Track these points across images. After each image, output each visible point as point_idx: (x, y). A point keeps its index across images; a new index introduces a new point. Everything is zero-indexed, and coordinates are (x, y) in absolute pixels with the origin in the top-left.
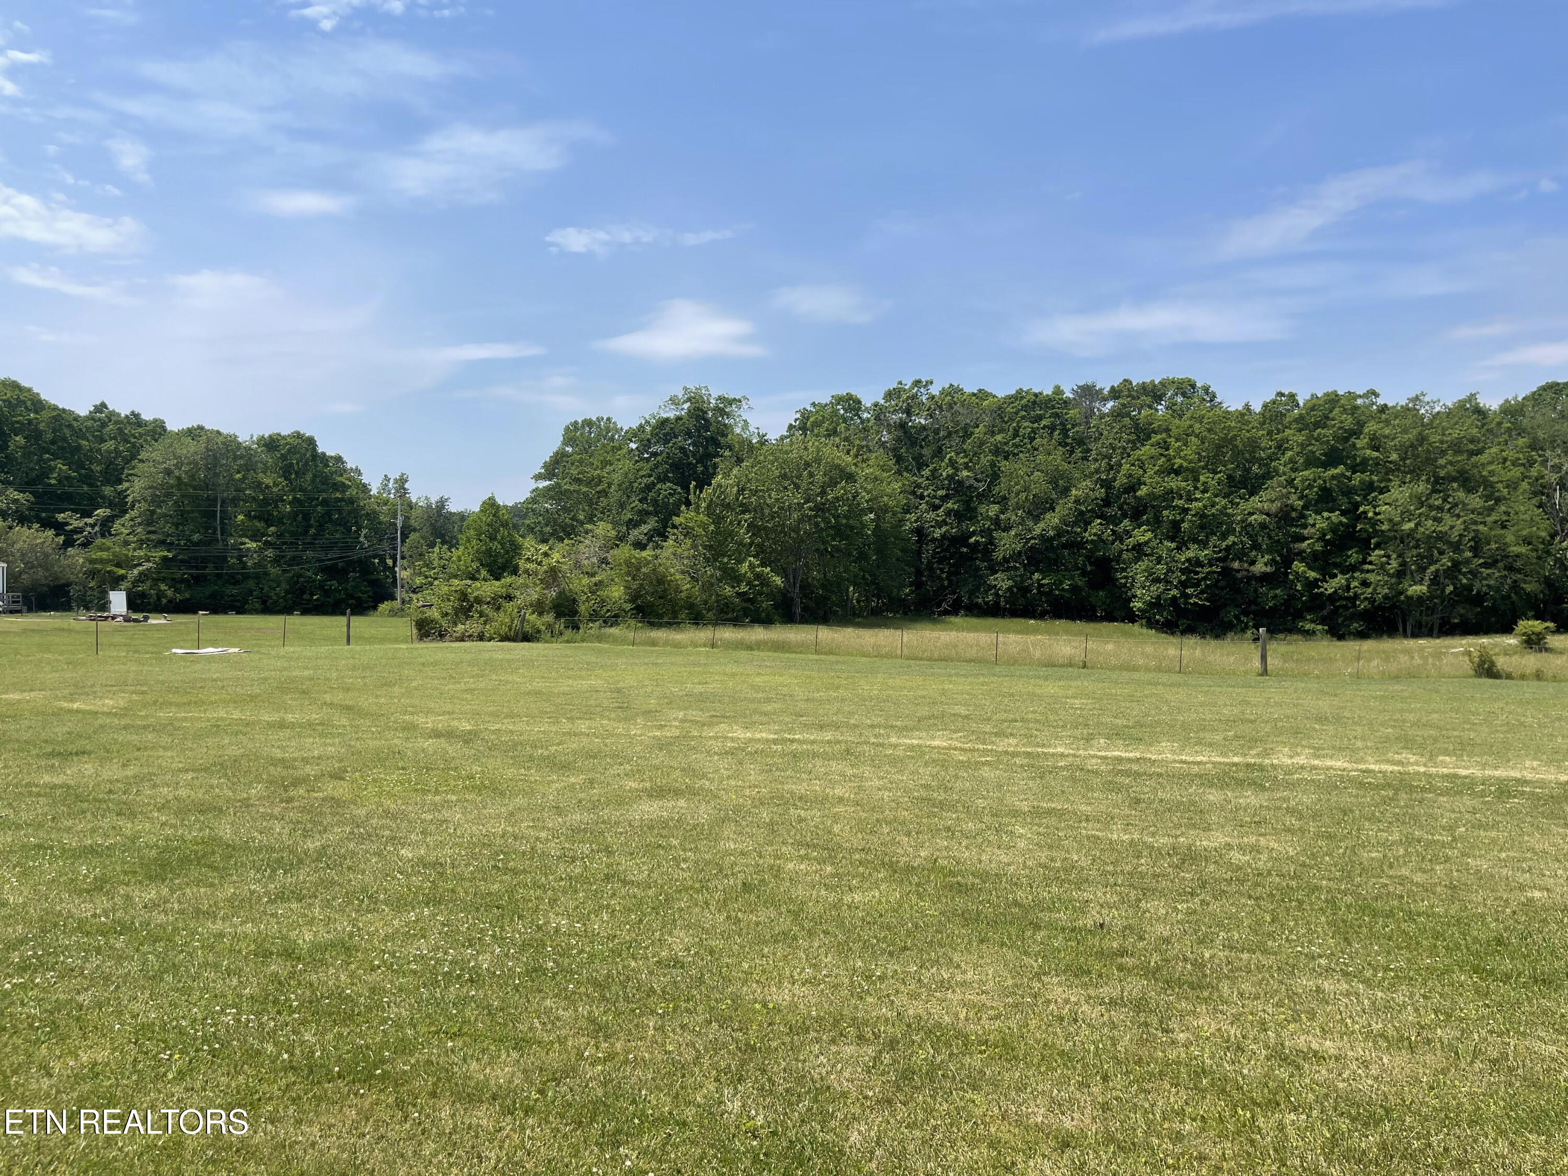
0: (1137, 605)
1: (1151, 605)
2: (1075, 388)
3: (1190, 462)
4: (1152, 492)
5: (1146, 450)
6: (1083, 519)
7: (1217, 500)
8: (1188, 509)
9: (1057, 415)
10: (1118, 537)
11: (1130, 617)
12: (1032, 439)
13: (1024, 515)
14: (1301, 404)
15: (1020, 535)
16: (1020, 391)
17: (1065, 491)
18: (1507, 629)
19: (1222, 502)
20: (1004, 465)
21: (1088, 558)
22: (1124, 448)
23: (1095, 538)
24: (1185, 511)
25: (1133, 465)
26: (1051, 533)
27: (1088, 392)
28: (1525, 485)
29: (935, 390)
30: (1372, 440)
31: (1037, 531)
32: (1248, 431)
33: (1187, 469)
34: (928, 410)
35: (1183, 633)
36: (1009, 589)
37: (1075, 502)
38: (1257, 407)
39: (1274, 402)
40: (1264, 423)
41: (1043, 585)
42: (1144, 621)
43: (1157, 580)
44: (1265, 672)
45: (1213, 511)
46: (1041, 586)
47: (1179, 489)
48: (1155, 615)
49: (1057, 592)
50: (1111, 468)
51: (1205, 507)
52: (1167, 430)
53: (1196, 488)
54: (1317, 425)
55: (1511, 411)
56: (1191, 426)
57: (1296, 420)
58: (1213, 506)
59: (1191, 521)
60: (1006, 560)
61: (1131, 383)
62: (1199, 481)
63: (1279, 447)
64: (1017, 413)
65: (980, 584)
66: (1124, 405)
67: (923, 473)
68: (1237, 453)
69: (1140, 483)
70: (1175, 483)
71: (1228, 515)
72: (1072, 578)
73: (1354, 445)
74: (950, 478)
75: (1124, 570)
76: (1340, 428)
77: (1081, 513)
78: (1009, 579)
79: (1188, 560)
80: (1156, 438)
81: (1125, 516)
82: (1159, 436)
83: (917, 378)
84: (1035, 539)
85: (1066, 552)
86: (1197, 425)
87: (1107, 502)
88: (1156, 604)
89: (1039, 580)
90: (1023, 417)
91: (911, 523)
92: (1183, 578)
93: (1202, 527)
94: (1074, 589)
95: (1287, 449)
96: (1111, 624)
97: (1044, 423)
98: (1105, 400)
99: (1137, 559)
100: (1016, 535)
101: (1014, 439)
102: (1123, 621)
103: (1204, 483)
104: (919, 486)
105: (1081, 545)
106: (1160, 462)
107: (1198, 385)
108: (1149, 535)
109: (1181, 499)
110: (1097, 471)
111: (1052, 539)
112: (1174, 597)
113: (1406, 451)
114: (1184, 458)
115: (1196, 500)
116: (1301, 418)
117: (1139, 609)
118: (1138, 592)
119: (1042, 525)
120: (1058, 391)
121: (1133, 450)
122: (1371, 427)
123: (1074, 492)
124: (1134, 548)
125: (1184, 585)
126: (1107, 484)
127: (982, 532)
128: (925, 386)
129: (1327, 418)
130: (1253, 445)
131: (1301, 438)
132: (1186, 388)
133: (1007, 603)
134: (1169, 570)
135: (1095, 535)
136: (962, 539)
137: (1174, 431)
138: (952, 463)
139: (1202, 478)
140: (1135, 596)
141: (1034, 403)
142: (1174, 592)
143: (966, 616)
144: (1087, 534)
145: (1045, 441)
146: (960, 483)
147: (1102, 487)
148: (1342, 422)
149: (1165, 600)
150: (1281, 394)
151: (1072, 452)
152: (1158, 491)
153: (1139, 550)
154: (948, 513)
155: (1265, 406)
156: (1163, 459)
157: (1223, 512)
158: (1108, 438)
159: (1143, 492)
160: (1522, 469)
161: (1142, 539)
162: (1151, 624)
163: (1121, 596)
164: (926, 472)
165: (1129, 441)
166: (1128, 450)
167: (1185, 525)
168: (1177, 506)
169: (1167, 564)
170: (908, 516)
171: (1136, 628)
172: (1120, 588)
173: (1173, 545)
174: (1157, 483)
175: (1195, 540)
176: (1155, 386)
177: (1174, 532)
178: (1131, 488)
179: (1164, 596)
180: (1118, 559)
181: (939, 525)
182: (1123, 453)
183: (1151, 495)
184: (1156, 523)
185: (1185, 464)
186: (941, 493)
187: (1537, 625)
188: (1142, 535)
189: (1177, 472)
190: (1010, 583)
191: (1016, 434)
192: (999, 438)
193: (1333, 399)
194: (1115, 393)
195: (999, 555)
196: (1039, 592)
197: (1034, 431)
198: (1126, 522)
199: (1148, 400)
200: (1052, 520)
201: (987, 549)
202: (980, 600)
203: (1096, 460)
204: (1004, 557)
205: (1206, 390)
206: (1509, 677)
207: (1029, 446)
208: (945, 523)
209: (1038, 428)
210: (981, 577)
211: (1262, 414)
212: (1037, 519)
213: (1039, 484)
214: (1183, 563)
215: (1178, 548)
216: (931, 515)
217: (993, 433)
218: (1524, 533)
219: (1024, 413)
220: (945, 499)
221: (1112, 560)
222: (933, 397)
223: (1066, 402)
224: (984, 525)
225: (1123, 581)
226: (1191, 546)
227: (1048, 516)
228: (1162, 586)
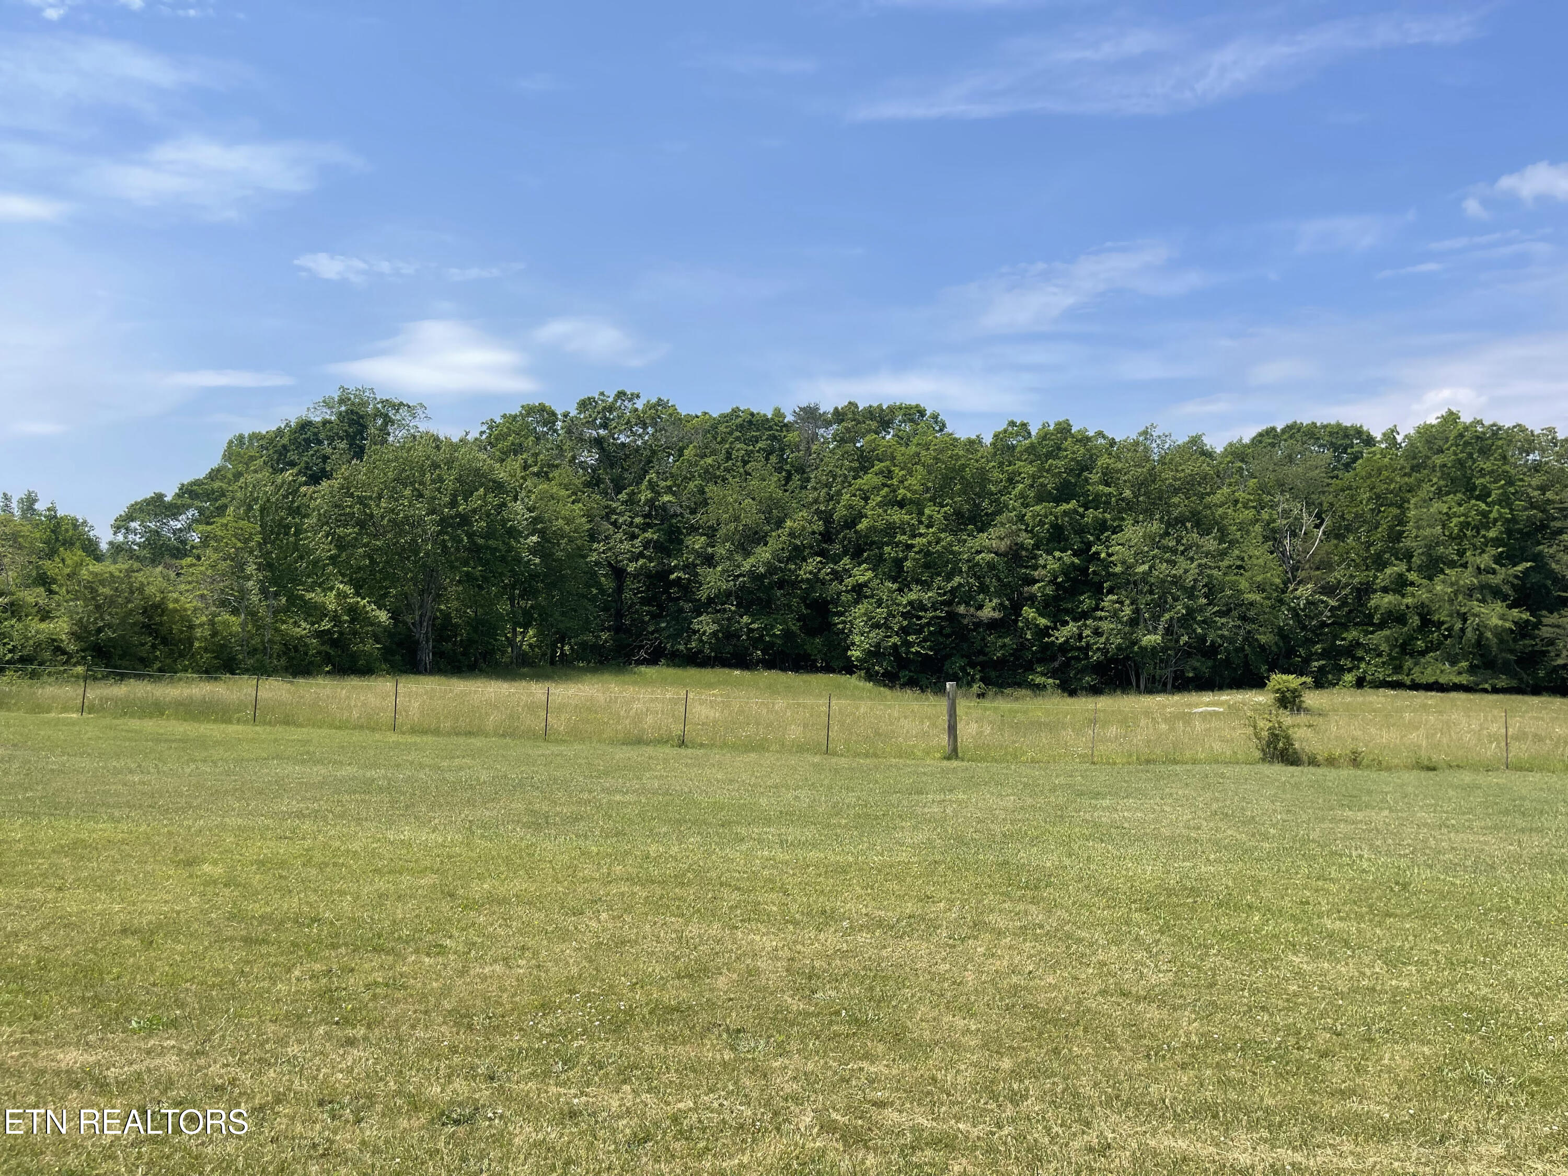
0: (855, 653)
1: (869, 653)
2: (797, 410)
3: (915, 492)
4: (873, 526)
5: (869, 479)
6: (797, 554)
7: (943, 535)
8: (912, 546)
9: (774, 438)
10: (837, 576)
11: (849, 668)
12: (745, 463)
13: (733, 548)
14: (1034, 433)
15: (727, 571)
16: (735, 411)
17: (779, 524)
18: (1258, 683)
19: (946, 538)
20: (712, 490)
21: (804, 599)
22: (846, 477)
23: (810, 577)
24: (909, 547)
25: (854, 495)
26: (762, 570)
27: (810, 414)
28: (1258, 528)
29: (640, 405)
30: (1104, 474)
31: (746, 566)
32: (977, 461)
33: (911, 502)
34: (627, 423)
35: (903, 686)
36: (714, 634)
37: (790, 535)
38: (988, 440)
39: (1005, 431)
40: (995, 454)
41: (752, 630)
42: (863, 673)
43: (877, 626)
44: (953, 753)
45: (938, 548)
46: (751, 631)
47: (903, 523)
48: (874, 665)
49: (767, 639)
50: (831, 499)
51: (929, 543)
52: (893, 458)
53: (921, 522)
54: (1049, 455)
55: (1238, 453)
56: (918, 454)
57: (1026, 450)
58: (937, 543)
59: (914, 559)
60: (710, 601)
61: (857, 407)
62: (923, 514)
63: (1010, 480)
64: (731, 433)
65: (685, 629)
66: (848, 430)
67: (620, 496)
68: (967, 486)
69: (861, 516)
70: (897, 516)
71: (952, 552)
72: (785, 622)
73: (1086, 480)
74: (651, 502)
75: (841, 614)
76: (1072, 459)
77: (796, 548)
78: (714, 623)
79: (910, 603)
80: (878, 466)
81: (845, 553)
82: (883, 464)
83: (620, 389)
84: (744, 576)
85: (779, 593)
86: (924, 453)
87: (827, 537)
88: (875, 653)
89: (747, 625)
90: (738, 439)
91: (599, 553)
92: (905, 623)
93: (927, 566)
94: (788, 635)
95: (1018, 482)
96: (827, 675)
97: (760, 445)
98: (828, 424)
99: (857, 602)
100: (724, 571)
101: (727, 462)
102: (840, 672)
103: (931, 517)
104: (613, 511)
105: (795, 584)
106: (883, 493)
107: (928, 413)
108: (870, 574)
109: (905, 534)
110: (816, 501)
111: (763, 576)
112: (895, 644)
113: (1140, 485)
114: (907, 488)
115: (921, 535)
116: (1031, 449)
117: (857, 659)
118: (857, 639)
119: (751, 560)
120: (778, 413)
121: (855, 478)
122: (1103, 461)
123: (789, 523)
124: (854, 589)
125: (905, 631)
126: (827, 518)
127: (686, 568)
128: (630, 400)
129: (1059, 449)
130: (983, 477)
131: (1031, 469)
132: (914, 414)
133: (712, 650)
134: (891, 615)
135: (811, 573)
136: (662, 575)
137: (899, 458)
138: (652, 486)
139: (927, 511)
140: (853, 644)
141: (750, 422)
142: (895, 639)
143: (668, 666)
144: (802, 572)
145: (759, 465)
146: (664, 507)
147: (820, 519)
148: (1074, 453)
149: (886, 648)
150: (1012, 424)
151: (788, 479)
152: (880, 524)
153: (859, 591)
154: (646, 544)
155: (996, 436)
156: (886, 489)
157: (948, 549)
158: (831, 463)
159: (863, 525)
160: (1253, 511)
161: (862, 579)
162: (870, 676)
163: (839, 644)
164: (623, 496)
165: (851, 469)
166: (850, 479)
167: (908, 564)
168: (900, 542)
169: (888, 607)
170: (595, 545)
171: (854, 681)
172: (837, 634)
173: (895, 586)
174: (879, 516)
175: (918, 582)
176: (882, 410)
177: (897, 573)
178: (851, 523)
179: (884, 644)
180: (836, 601)
181: (635, 558)
182: (844, 482)
183: (872, 529)
184: (877, 563)
185: (909, 495)
186: (638, 520)
187: (1293, 681)
188: (862, 574)
189: (901, 504)
190: (715, 627)
191: (729, 457)
192: (709, 460)
193: (1064, 429)
194: (839, 416)
195: (703, 594)
196: (749, 638)
197: (749, 453)
198: (846, 560)
199: (874, 425)
200: (763, 555)
201: (687, 589)
202: (682, 647)
203: (815, 489)
204: (709, 598)
205: (935, 417)
207: (742, 470)
208: (641, 555)
209: (752, 451)
210: (686, 619)
211: (994, 444)
212: (747, 554)
213: (751, 514)
214: (905, 607)
215: (900, 590)
216: (626, 546)
217: (703, 456)
218: (1259, 579)
219: (738, 434)
220: (645, 527)
221: (828, 603)
222: (636, 410)
223: (787, 427)
224: (687, 559)
225: (840, 626)
226: (914, 586)
227: (758, 550)
228: (881, 633)
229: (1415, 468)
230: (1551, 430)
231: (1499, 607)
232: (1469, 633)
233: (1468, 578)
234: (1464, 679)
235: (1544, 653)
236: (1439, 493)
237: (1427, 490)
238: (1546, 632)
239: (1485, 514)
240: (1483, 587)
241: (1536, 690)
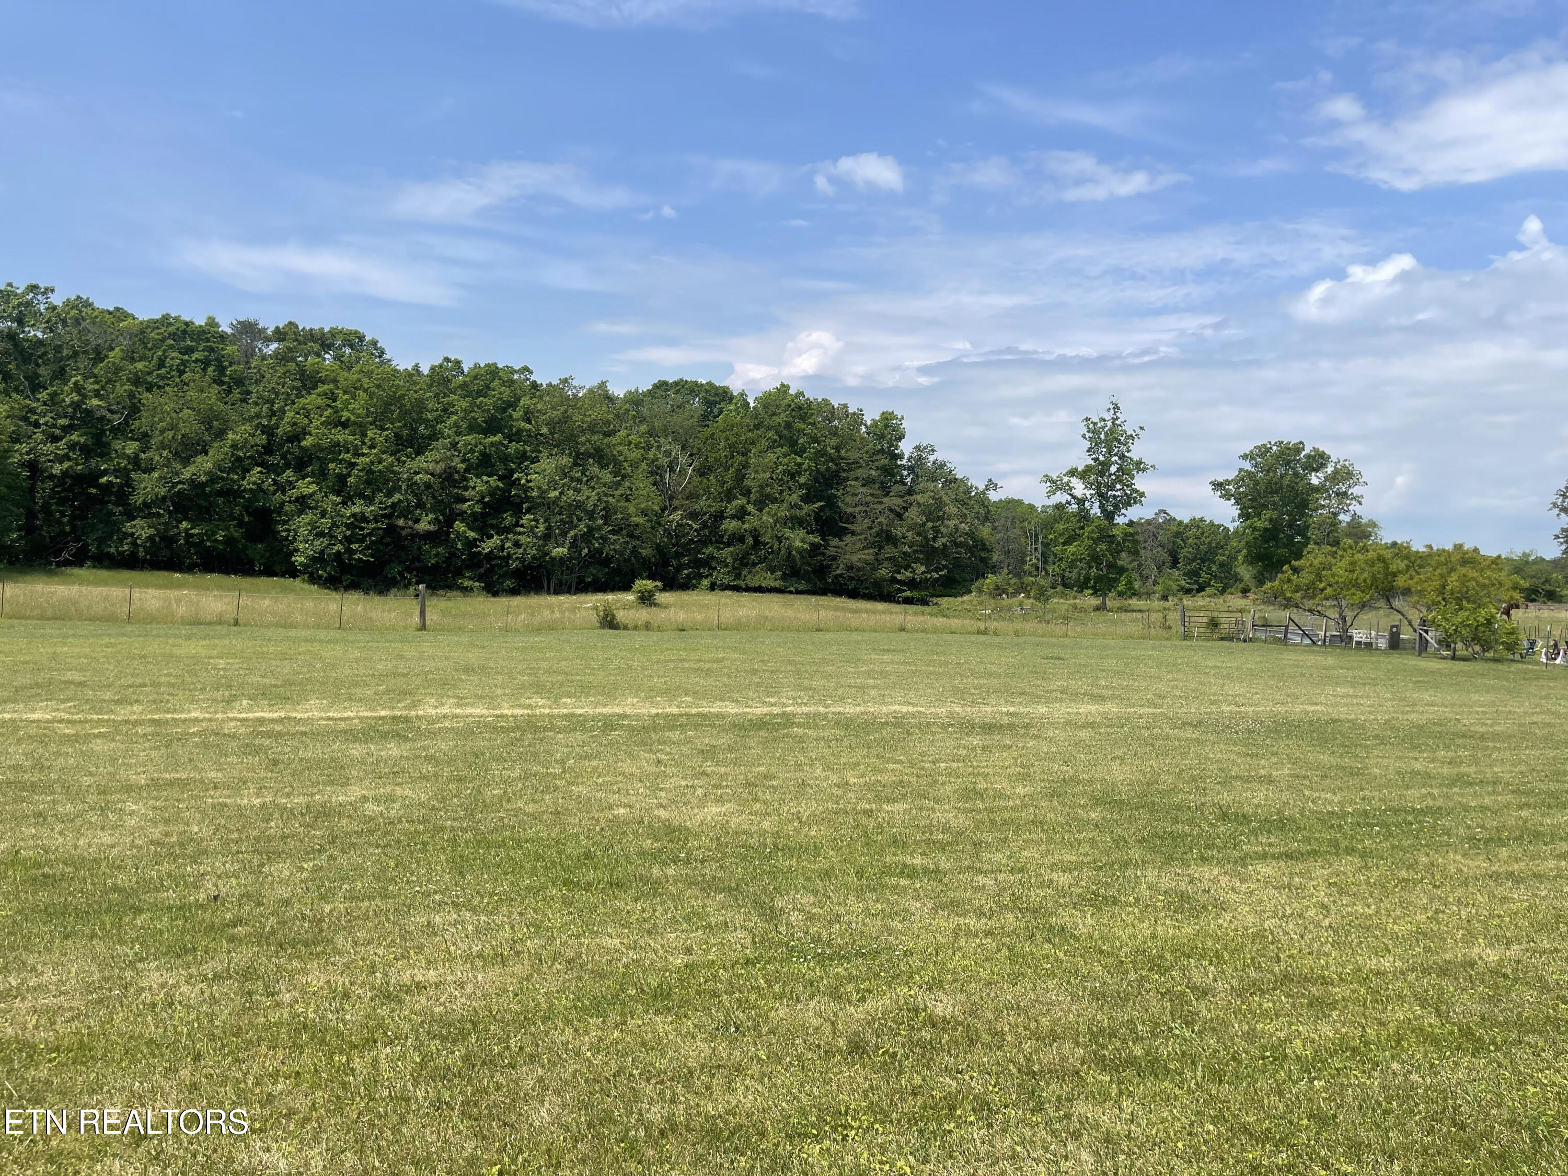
0: (299, 559)
1: (314, 559)
2: (235, 322)
3: (358, 416)
4: (319, 445)
5: (312, 400)
6: (240, 466)
7: (384, 456)
8: (355, 464)
9: (211, 350)
10: (281, 488)
11: (292, 572)
12: (181, 373)
13: (170, 456)
14: (466, 371)
15: (165, 478)
16: (166, 317)
17: (220, 434)
18: (627, 588)
19: (388, 459)
20: (147, 398)
21: (246, 508)
22: (288, 395)
23: (254, 487)
24: (353, 465)
25: (298, 413)
26: (203, 478)
27: (248, 329)
28: (644, 465)
29: (57, 299)
30: (526, 413)
31: (187, 474)
32: (416, 392)
33: (355, 423)
34: (47, 322)
35: (347, 588)
36: (151, 538)
37: (232, 446)
38: (425, 370)
39: (441, 366)
40: (431, 385)
41: (192, 535)
42: (306, 576)
43: (321, 534)
44: (423, 627)
45: (380, 467)
46: (189, 536)
47: (346, 442)
48: (317, 570)
49: (209, 544)
50: (274, 414)
51: (372, 463)
52: (335, 381)
53: (364, 443)
54: (479, 393)
55: (635, 400)
56: (359, 380)
57: (460, 387)
58: (380, 462)
59: (357, 476)
60: (146, 505)
61: (297, 327)
62: (366, 436)
63: (445, 410)
64: (163, 340)
65: (112, 529)
66: (290, 349)
67: (39, 396)
68: (405, 412)
69: (305, 433)
70: (341, 436)
71: (394, 473)
72: (227, 528)
73: (511, 416)
74: (76, 406)
75: (285, 522)
76: (499, 399)
77: (239, 459)
78: (149, 527)
79: (354, 515)
80: (322, 388)
81: (287, 466)
82: (326, 387)
83: (34, 283)
84: (183, 483)
85: (220, 500)
86: (366, 380)
87: (268, 449)
88: (319, 559)
89: (187, 530)
90: (171, 347)
91: (21, 454)
92: (348, 533)
93: (368, 483)
94: (229, 541)
95: (452, 413)
96: (270, 579)
97: (195, 356)
98: (268, 340)
99: (300, 512)
100: (160, 478)
101: (159, 369)
102: (283, 576)
103: (372, 439)
104: (33, 411)
105: (238, 494)
106: (327, 413)
107: (367, 339)
108: (314, 487)
109: (348, 452)
110: (258, 416)
111: (203, 485)
112: (339, 552)
113: (553, 425)
114: (352, 412)
115: (363, 455)
116: (464, 386)
117: (301, 564)
118: (301, 546)
119: (192, 469)
120: (212, 323)
121: (297, 397)
122: (525, 401)
123: (230, 436)
124: (297, 500)
125: (348, 540)
126: (269, 431)
127: (117, 472)
128: (44, 293)
129: (488, 388)
130: (420, 405)
131: (465, 404)
132: (354, 340)
133: (147, 553)
134: (334, 525)
135: (254, 483)
136: (92, 478)
137: (342, 383)
138: (77, 388)
139: (369, 433)
140: (297, 550)
141: (184, 332)
142: (339, 547)
143: (94, 567)
144: (245, 483)
145: (197, 376)
146: (89, 412)
147: (263, 433)
148: (501, 393)
149: (329, 555)
150: (447, 360)
151: (229, 391)
152: (325, 443)
153: (303, 503)
154: (72, 446)
155: (433, 369)
156: (330, 411)
157: (389, 469)
158: (272, 379)
159: (308, 442)
160: (642, 451)
161: (306, 491)
162: (314, 579)
163: (282, 549)
164: (43, 395)
165: (293, 388)
166: (293, 397)
167: (351, 480)
168: (343, 459)
169: (332, 518)
170: (17, 446)
171: (297, 583)
172: (281, 541)
173: (339, 499)
174: (324, 434)
175: (361, 496)
176: (324, 334)
177: (340, 486)
178: (296, 437)
179: (328, 551)
180: (280, 509)
181: (61, 459)
182: (286, 400)
183: (318, 447)
184: (321, 476)
185: (352, 418)
186: (63, 422)
187: (649, 584)
188: (306, 487)
189: (345, 425)
190: (152, 531)
191: (161, 364)
192: (140, 366)
193: (493, 371)
194: (279, 335)
195: (137, 499)
196: (187, 542)
197: (184, 363)
198: (289, 472)
199: (316, 347)
200: (204, 464)
201: (123, 492)
202: (112, 550)
203: (256, 404)
204: (144, 503)
205: (374, 343)
206: (626, 628)
207: (178, 380)
208: (66, 457)
209: (188, 361)
210: (115, 523)
211: (430, 376)
212: (186, 462)
213: (189, 424)
214: (349, 518)
215: (344, 503)
216: (49, 447)
217: (133, 360)
218: (643, 506)
219: (172, 342)
220: (67, 429)
221: (272, 512)
222: (54, 308)
223: (223, 337)
224: (119, 464)
225: (284, 534)
226: (357, 501)
227: (199, 459)
228: (326, 541)
229: (757, 427)
230: (845, 406)
231: (802, 533)
232: (783, 551)
233: (784, 512)
234: (777, 584)
235: (829, 566)
236: (772, 446)
237: (764, 443)
238: (831, 551)
239: (800, 465)
240: (793, 518)
241: (823, 592)
